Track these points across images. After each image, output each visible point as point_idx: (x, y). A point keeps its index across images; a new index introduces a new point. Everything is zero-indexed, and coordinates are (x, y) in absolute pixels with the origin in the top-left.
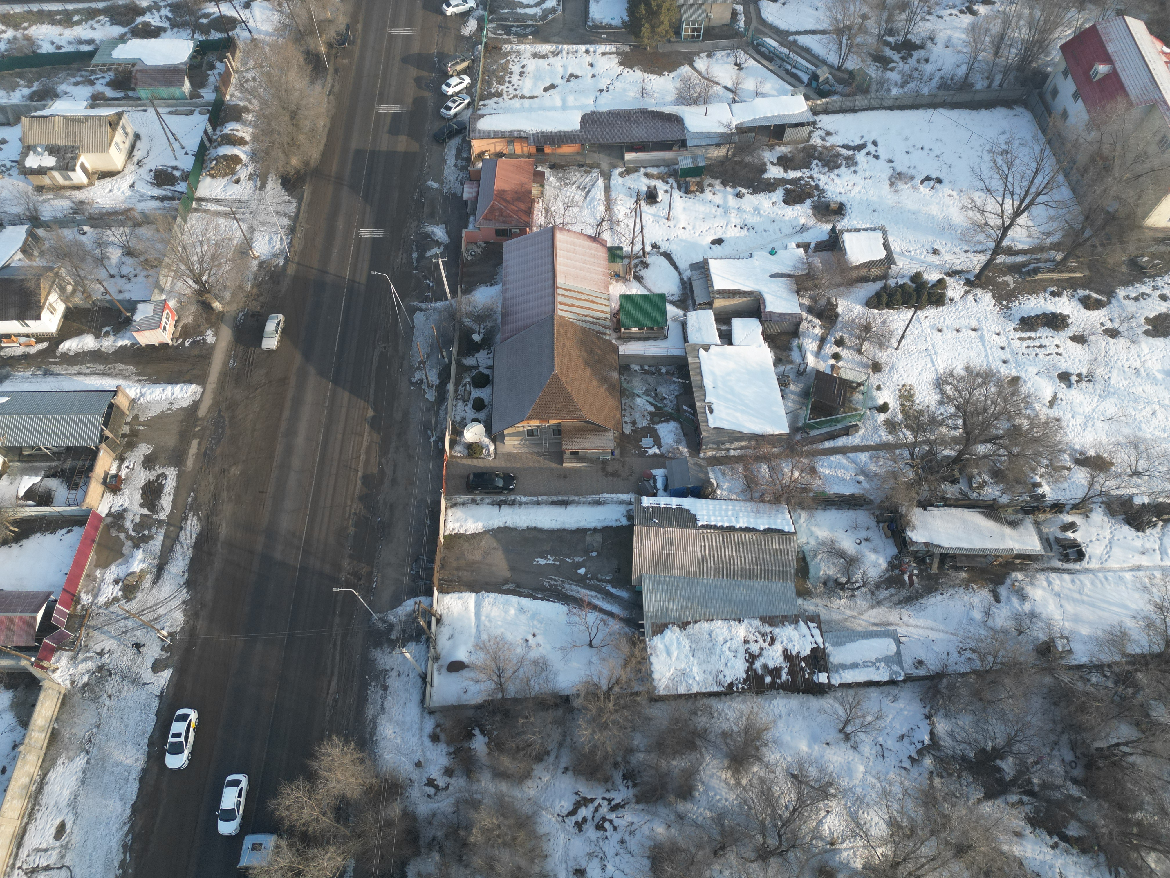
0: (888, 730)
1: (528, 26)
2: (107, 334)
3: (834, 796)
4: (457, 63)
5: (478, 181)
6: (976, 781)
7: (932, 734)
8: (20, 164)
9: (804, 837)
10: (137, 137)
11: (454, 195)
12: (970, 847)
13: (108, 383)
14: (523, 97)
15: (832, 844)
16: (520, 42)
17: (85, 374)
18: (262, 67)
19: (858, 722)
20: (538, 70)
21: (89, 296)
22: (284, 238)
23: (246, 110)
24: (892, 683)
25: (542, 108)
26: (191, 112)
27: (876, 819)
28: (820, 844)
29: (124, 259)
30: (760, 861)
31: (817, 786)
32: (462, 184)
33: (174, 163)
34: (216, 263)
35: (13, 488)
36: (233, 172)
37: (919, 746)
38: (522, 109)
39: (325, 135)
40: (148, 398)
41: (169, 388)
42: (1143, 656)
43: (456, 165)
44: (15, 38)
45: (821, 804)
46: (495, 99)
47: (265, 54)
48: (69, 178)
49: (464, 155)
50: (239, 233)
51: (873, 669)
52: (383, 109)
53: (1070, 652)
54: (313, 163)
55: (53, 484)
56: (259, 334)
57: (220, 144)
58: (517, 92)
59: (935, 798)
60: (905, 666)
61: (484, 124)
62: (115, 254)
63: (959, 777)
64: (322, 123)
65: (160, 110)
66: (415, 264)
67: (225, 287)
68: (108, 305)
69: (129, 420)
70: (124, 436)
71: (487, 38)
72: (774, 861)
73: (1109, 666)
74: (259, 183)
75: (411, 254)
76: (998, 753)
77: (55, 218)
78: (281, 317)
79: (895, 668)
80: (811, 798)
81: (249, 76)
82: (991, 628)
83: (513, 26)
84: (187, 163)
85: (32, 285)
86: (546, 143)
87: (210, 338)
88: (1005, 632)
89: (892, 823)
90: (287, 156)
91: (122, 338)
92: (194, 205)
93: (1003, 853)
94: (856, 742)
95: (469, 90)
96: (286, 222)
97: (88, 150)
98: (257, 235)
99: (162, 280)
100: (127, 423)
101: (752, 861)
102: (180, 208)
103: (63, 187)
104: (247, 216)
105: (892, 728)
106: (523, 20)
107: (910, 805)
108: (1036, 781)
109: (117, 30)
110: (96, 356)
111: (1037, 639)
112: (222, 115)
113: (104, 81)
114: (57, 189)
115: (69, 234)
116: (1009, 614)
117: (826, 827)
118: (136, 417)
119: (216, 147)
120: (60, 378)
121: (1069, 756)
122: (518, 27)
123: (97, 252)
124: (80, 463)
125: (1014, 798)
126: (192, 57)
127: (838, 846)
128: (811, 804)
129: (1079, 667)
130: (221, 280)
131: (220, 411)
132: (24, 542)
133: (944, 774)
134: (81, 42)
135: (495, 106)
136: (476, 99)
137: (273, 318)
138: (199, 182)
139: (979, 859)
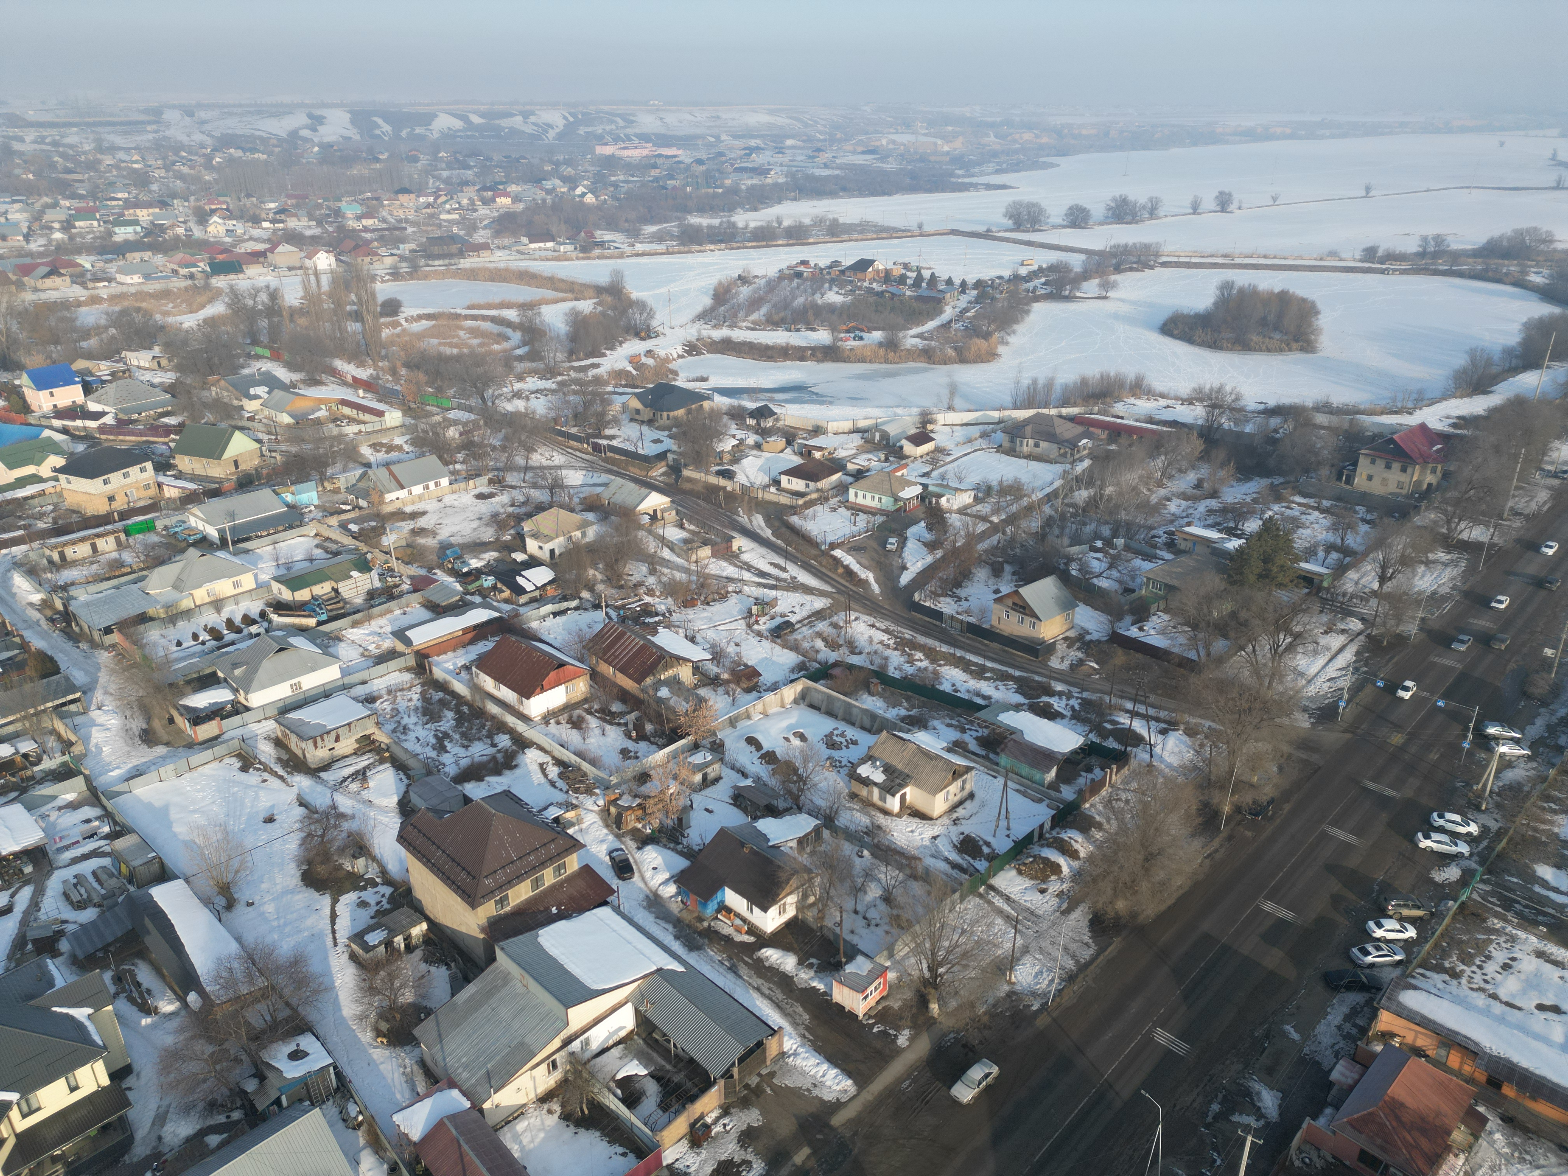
1: (1545, 914)
2: (810, 966)
4: (1406, 906)
5: (1366, 1067)
8: (854, 766)
10: (971, 796)
11: (1318, 1064)
13: (774, 1018)
14: (1494, 997)
16: (1519, 926)
17: (763, 994)
18: (1144, 794)
20: (1537, 974)
21: (823, 918)
22: (1057, 981)
23: (1099, 826)
25: (1524, 1029)
26: (1040, 801)
29: (879, 902)
32: (1337, 1056)
33: (989, 839)
34: (964, 962)
35: (619, 1063)
36: (1044, 880)
38: (1486, 1012)
39: (1175, 896)
40: (799, 1062)
41: (825, 1066)
43: (1339, 1028)
44: (926, 669)
46: (1446, 977)
47: (1155, 785)
48: (884, 800)
49: (1360, 1022)
50: (1009, 945)
52: (1268, 906)
54: (1141, 919)
55: (652, 1089)
56: (957, 1072)
57: (1049, 846)
58: (1487, 987)
61: (1410, 999)
62: (874, 892)
64: (1179, 883)
65: (1009, 783)
66: (1209, 1119)
67: (956, 993)
68: (832, 938)
69: (764, 1072)
70: (747, 1087)
71: (1469, 898)
74: (1065, 906)
75: (1210, 1102)
77: (847, 828)
78: (995, 1070)
81: (1123, 796)
83: (1518, 903)
84: (1002, 845)
85: (783, 876)
86: (1510, 1081)
87: (902, 1040)
90: (1115, 895)
91: (821, 980)
92: (982, 889)
95: (1407, 945)
96: (1070, 964)
97: (918, 785)
98: (1027, 960)
99: (899, 945)
100: (759, 1075)
102: (966, 885)
103: (874, 806)
104: (1030, 932)
106: (1539, 903)
109: (1019, 699)
110: (784, 981)
112: (1070, 818)
113: (975, 734)
114: (868, 804)
115: (848, 849)
118: (772, 1074)
119: (1042, 846)
120: (739, 982)
122: (1526, 906)
123: (860, 881)
124: (689, 1084)
126: (1075, 752)
130: (956, 984)
131: (856, 1133)
132: (582, 1131)
134: (978, 694)
135: (1441, 985)
136: (1415, 962)
137: (985, 1065)
138: (1002, 869)
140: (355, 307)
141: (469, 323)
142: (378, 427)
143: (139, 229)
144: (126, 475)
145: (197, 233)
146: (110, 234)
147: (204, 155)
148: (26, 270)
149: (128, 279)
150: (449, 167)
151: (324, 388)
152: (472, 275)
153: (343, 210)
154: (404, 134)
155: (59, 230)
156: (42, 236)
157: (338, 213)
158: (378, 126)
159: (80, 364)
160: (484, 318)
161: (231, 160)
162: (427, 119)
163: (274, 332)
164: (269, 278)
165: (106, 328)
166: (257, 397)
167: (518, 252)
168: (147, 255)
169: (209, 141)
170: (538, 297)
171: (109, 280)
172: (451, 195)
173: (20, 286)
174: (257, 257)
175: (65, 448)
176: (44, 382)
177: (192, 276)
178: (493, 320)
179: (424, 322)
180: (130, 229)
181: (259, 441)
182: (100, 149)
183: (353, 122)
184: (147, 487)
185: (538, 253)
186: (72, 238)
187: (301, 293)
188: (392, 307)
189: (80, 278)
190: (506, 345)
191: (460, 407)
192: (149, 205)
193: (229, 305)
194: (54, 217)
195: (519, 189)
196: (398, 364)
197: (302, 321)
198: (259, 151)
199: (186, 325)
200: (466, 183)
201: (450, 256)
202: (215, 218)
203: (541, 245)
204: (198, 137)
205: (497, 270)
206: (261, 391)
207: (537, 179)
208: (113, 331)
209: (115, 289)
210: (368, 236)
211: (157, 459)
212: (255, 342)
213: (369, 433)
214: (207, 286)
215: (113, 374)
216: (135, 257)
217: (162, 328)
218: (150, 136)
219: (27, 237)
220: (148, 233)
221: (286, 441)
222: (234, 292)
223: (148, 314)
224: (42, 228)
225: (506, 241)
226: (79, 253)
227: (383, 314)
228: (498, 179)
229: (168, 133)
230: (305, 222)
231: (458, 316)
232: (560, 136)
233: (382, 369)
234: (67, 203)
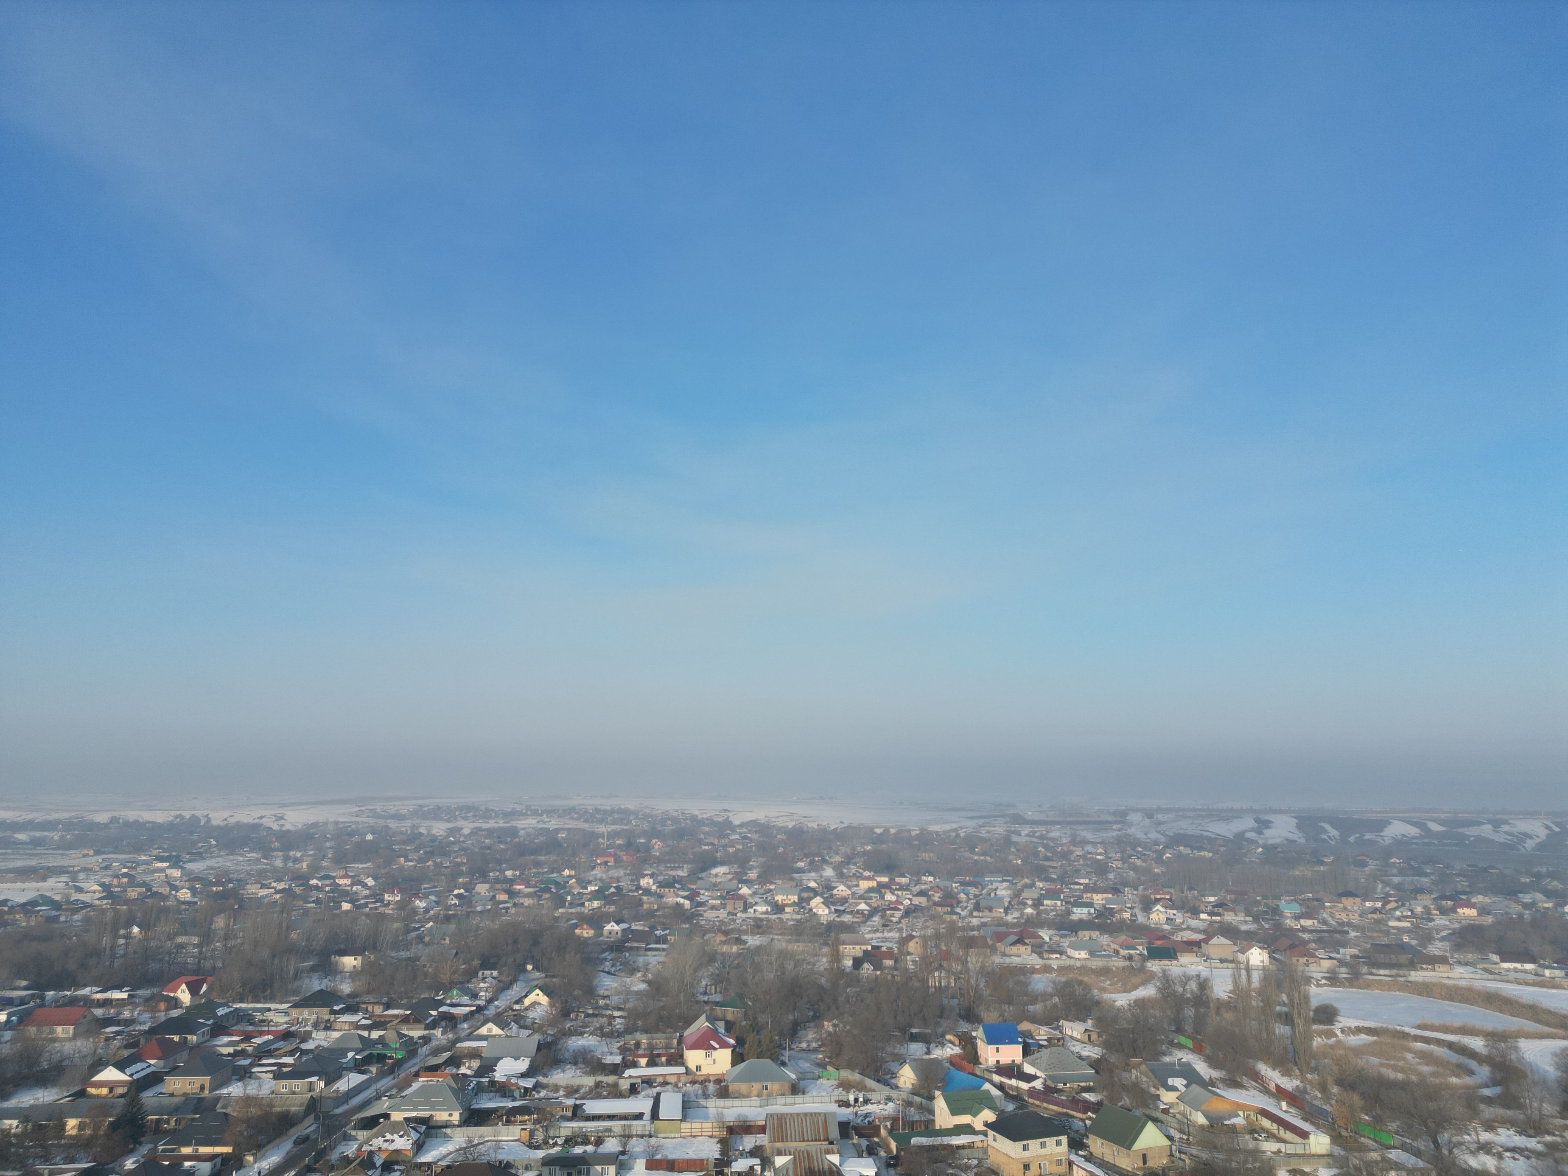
140: (1285, 1009)
141: (1419, 1045)
142: (1300, 1151)
143: (1092, 911)
144: (1043, 1145)
145: (1141, 918)
146: (1069, 913)
147: (1157, 851)
148: (1000, 937)
149: (1076, 954)
150: (1401, 872)
151: (1244, 1092)
152: (1425, 990)
153: (1281, 908)
154: (1352, 839)
155: (1031, 906)
156: (1017, 910)
157: (1276, 911)
158: (1325, 831)
159: (1025, 1026)
160: (1439, 1042)
161: (1179, 856)
162: (1380, 825)
163: (1200, 1022)
164: (1201, 968)
165: (1051, 996)
166: (1174, 1089)
167: (1485, 970)
168: (1095, 934)
169: (1162, 839)
170: (1514, 1028)
171: (1061, 953)
172: (1402, 902)
173: (993, 949)
174: (1192, 946)
175: (998, 1102)
176: (995, 1038)
177: (1130, 958)
178: (1451, 1046)
179: (1363, 1036)
180: (1085, 910)
181: (1170, 1138)
182: (1074, 843)
183: (1299, 827)
184: (1059, 1162)
185: (1512, 975)
186: (1038, 914)
187: (1230, 987)
188: (1327, 1015)
189: (1039, 949)
190: (1468, 1080)
191: (1404, 1147)
192: (1104, 891)
193: (1159, 989)
194: (1029, 895)
195: (1487, 900)
196: (1330, 1080)
197: (1229, 1016)
198: (1205, 850)
199: (1118, 1003)
200: (1420, 891)
201: (1398, 966)
202: (1159, 907)
203: (1518, 966)
204: (1153, 835)
205: (1457, 988)
206: (1179, 1082)
207: (1511, 891)
208: (1056, 999)
209: (1064, 961)
210: (1306, 936)
211: (1073, 1134)
212: (1179, 1030)
213: (1290, 1156)
214: (1142, 969)
215: (1049, 1040)
216: (1085, 935)
217: (1098, 1003)
218: (1115, 834)
219: (1007, 910)
220: (1100, 914)
221: (1198, 1144)
222: (1166, 980)
223: (1087, 988)
224: (1018, 904)
225: (1470, 957)
226: (1042, 927)
227: (1316, 1021)
228: (1459, 888)
229: (1129, 831)
230: (1241, 917)
231: (1405, 1036)
232: (1541, 847)
233: (1311, 1082)
234: (1040, 884)
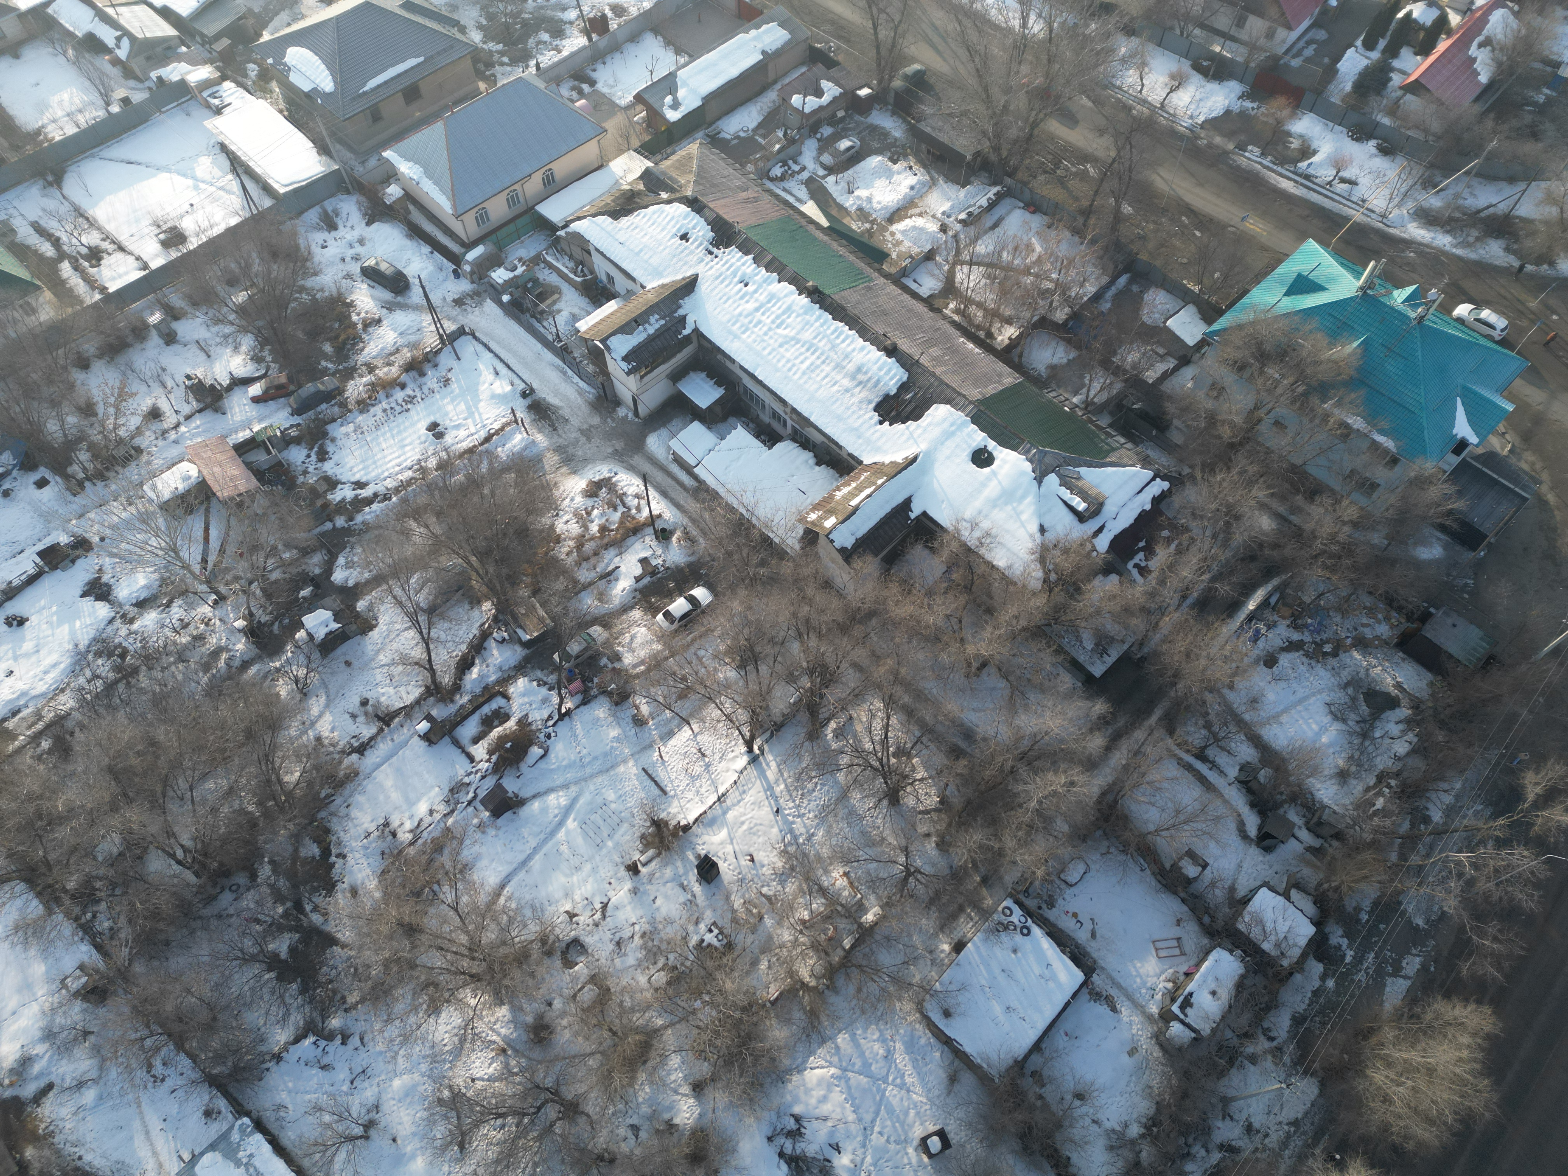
0: (327, 1087)
3: (450, 1087)
6: (322, 964)
7: (297, 1040)
9: (519, 1084)
12: (400, 924)
15: (504, 1051)
19: (340, 1128)
24: (260, 1126)
27: (442, 1028)
28: (513, 1063)
30: (581, 1108)
31: (454, 1114)
37: (322, 1043)
42: (39, 895)
45: (470, 1094)
51: (256, 1162)
53: (81, 967)
59: (373, 988)
60: (225, 1127)
63: (331, 981)
72: (569, 1093)
73: (76, 919)
76: (273, 962)
79: (235, 1136)
80: (472, 1111)
82: (101, 1069)
88: (96, 1050)
89: (434, 1009)
93: (385, 893)
94: (368, 1112)
101: (588, 1116)
105: (321, 1085)
107: (399, 1007)
108: (280, 910)
111: (85, 1010)
116: (64, 1062)
117: (491, 1070)
121: (226, 898)
125: (316, 918)
127: (501, 1043)
128: (478, 1104)
129: (99, 948)
133: (338, 997)
139: (407, 910)
